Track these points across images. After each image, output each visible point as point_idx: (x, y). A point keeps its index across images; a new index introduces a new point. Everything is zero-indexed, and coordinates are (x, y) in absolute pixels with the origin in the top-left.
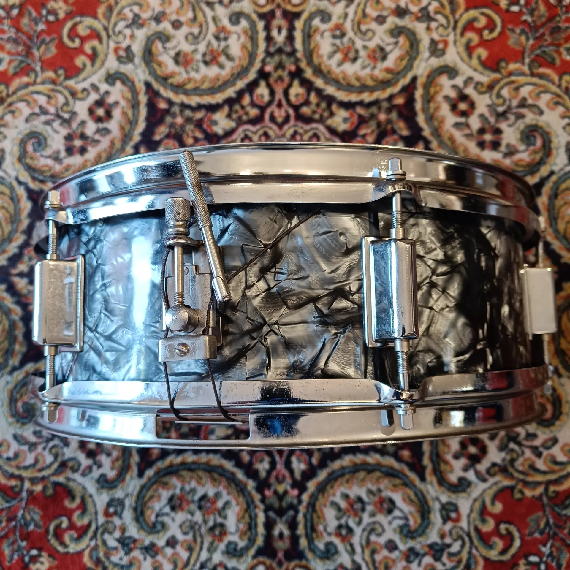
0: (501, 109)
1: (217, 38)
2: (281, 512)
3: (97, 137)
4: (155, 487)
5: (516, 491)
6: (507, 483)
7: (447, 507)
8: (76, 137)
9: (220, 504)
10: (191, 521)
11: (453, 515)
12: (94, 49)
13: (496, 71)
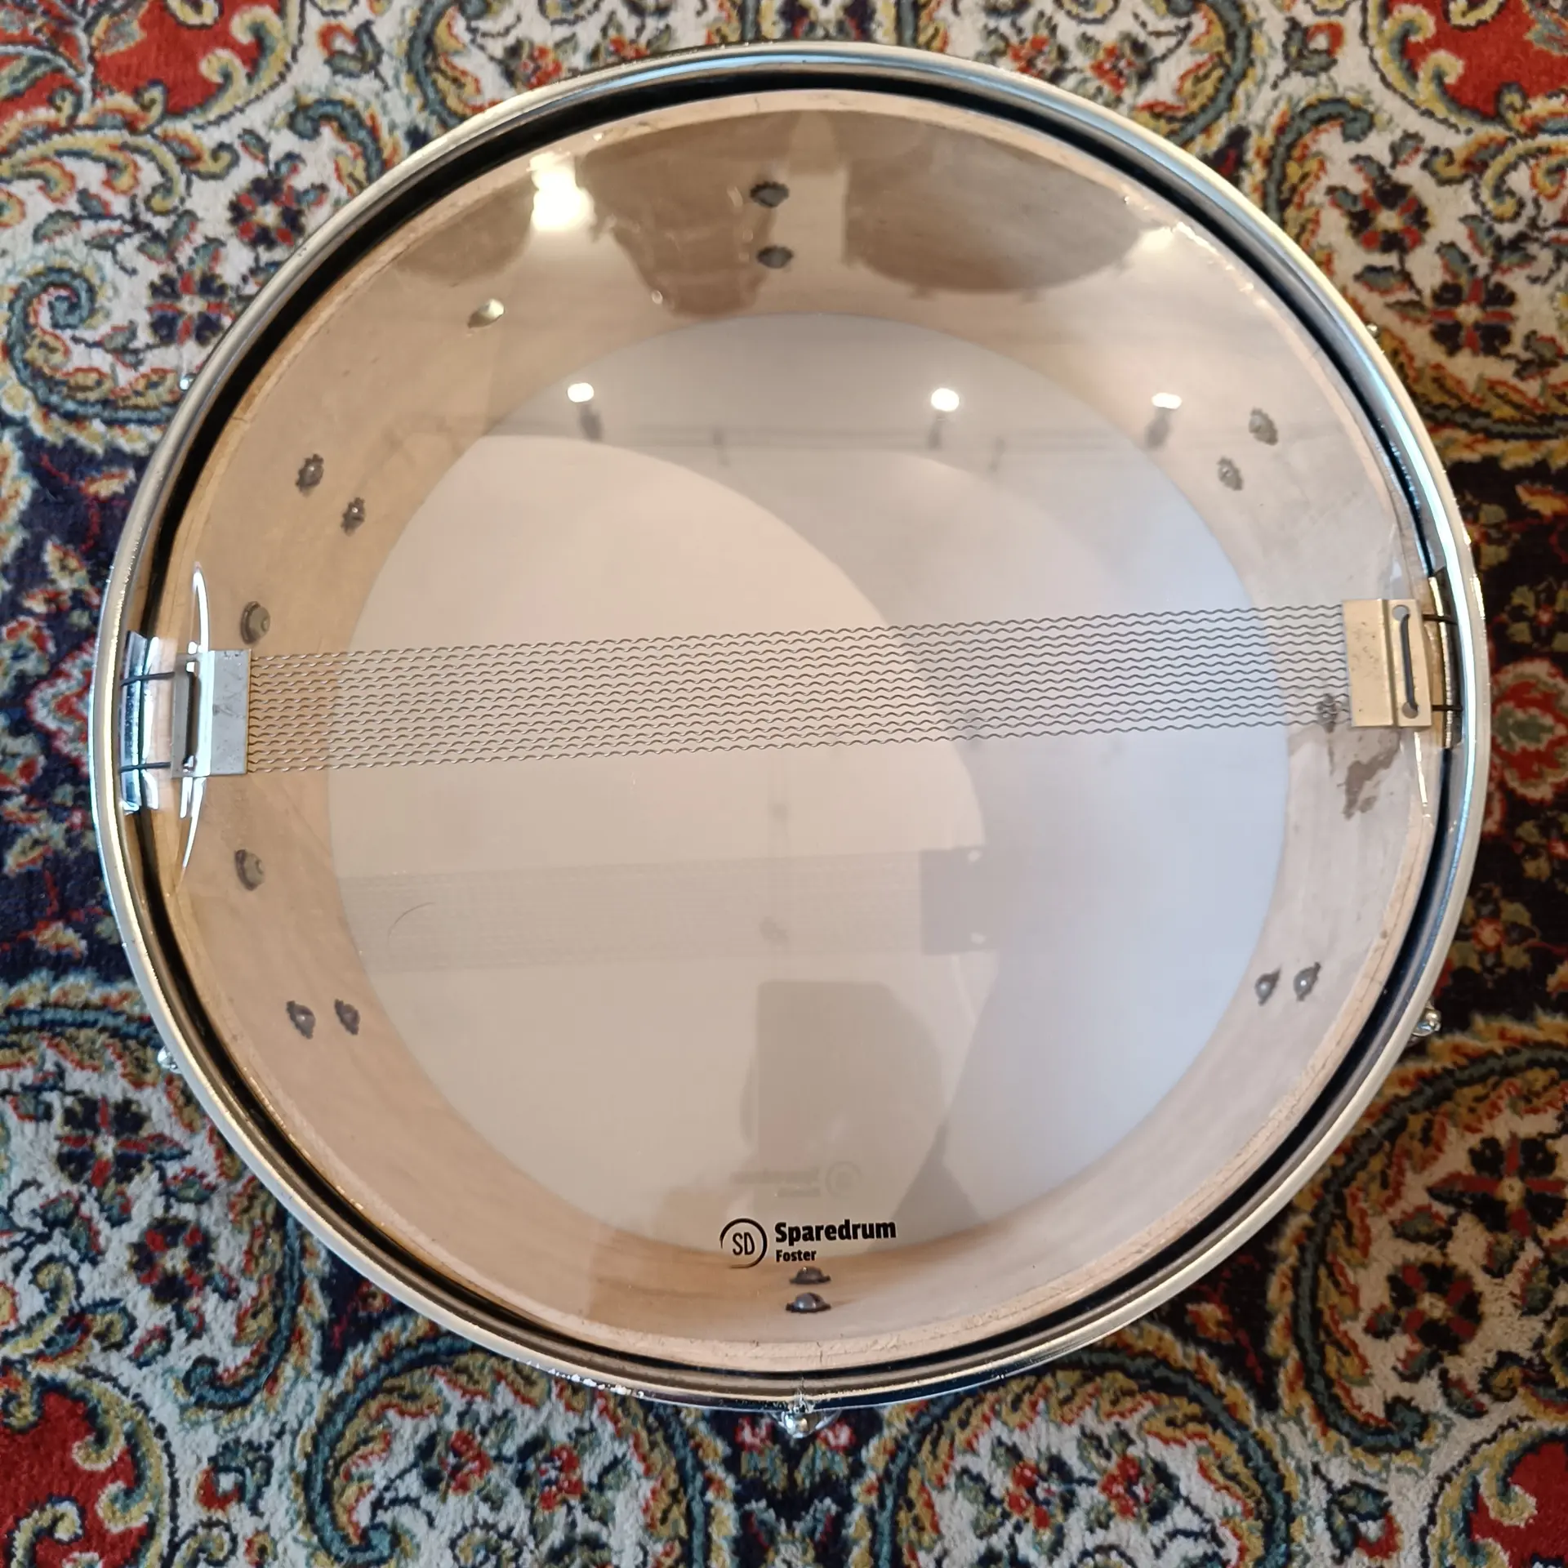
0: (1507, 231)
1: (635, 7)
2: (791, 1505)
3: (249, 287)
4: (374, 1406)
6: (1551, 1423)
7: (1350, 1501)
8: (187, 289)
9: (589, 1471)
10: (488, 1527)
11: (1372, 1529)
12: (259, 32)
13: (1492, 115)
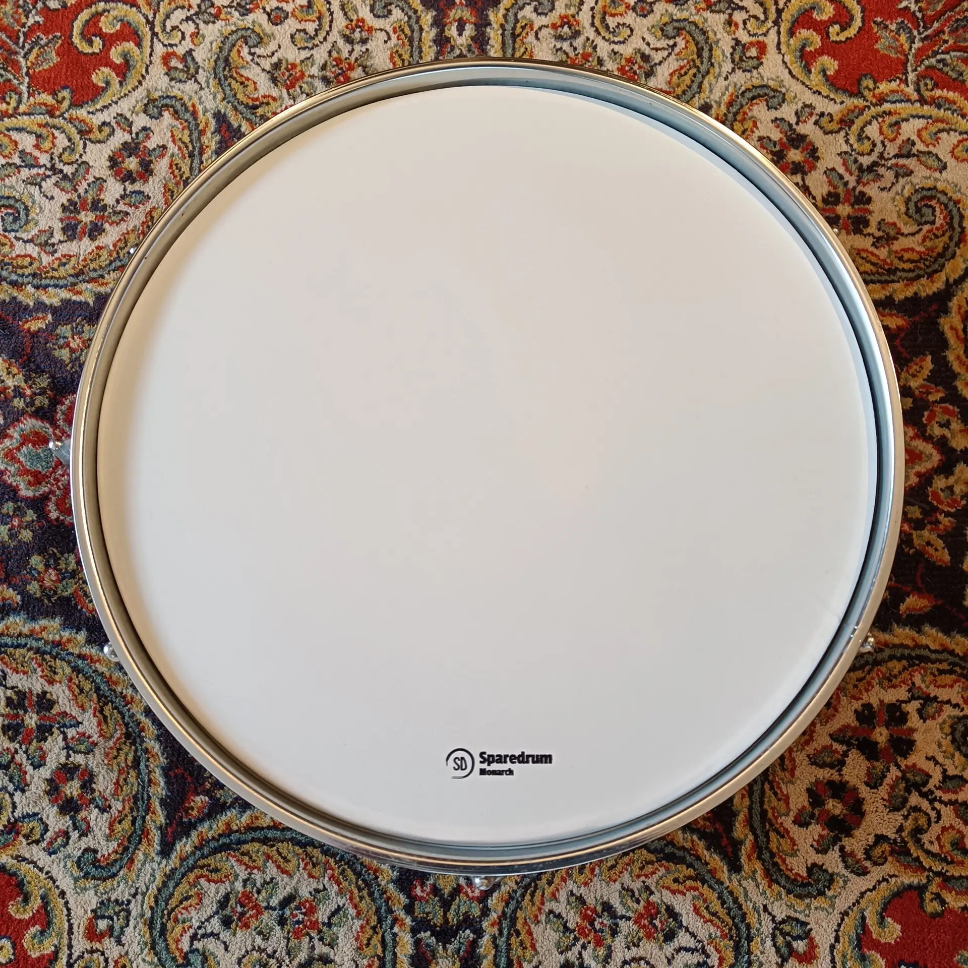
0: (866, 161)
1: (349, 40)
2: (445, 934)
3: (121, 207)
4: (192, 876)
5: (928, 896)
6: (909, 879)
7: (787, 928)
8: (84, 208)
9: (322, 915)
10: (261, 950)
11: (800, 946)
12: (126, 56)
13: (856, 93)
